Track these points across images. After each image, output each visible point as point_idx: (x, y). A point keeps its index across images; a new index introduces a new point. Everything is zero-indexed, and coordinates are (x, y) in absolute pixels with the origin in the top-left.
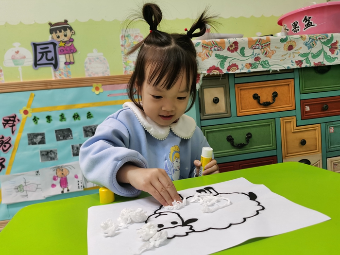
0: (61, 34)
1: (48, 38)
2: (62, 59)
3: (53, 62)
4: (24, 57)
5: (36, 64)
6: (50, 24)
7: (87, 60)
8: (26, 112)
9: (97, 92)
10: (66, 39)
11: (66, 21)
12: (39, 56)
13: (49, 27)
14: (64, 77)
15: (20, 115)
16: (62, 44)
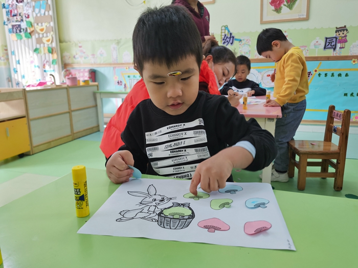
0: (341, 33)
1: (334, 35)
2: (339, 45)
3: (334, 47)
4: (320, 44)
5: (325, 48)
6: (337, 28)
7: (352, 46)
8: (316, 71)
9: (354, 63)
10: (343, 35)
11: (345, 26)
12: (327, 44)
13: (336, 29)
14: (338, 55)
15: (313, 72)
16: (340, 38)
